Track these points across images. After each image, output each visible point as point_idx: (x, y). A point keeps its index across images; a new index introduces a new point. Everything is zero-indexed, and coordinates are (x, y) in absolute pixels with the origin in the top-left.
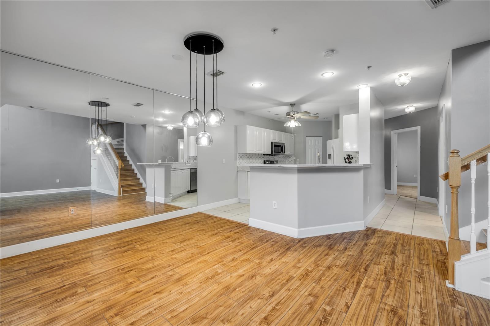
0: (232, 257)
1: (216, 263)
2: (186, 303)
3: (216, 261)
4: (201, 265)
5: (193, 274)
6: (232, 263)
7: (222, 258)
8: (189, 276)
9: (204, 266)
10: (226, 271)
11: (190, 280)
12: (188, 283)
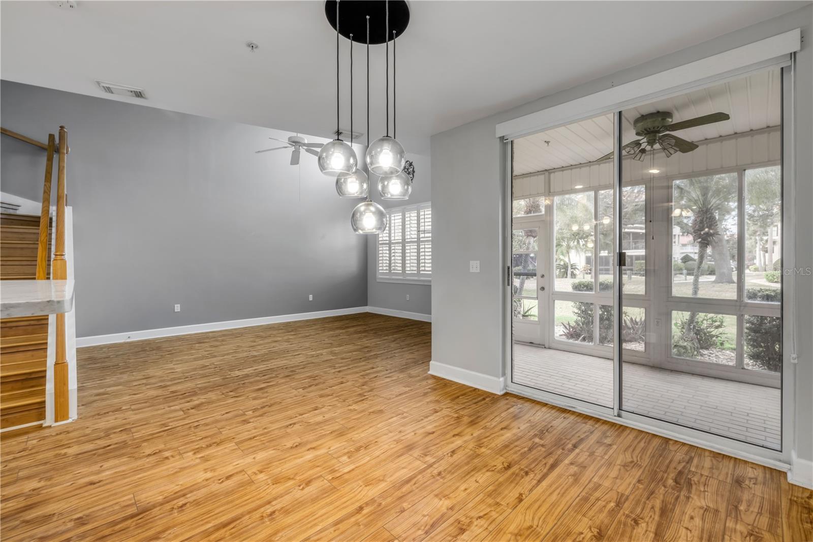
0: (307, 490)
1: (346, 477)
2: (392, 423)
3: (346, 481)
4: (378, 473)
5: (390, 456)
6: (314, 475)
7: (332, 489)
8: (395, 452)
9: (371, 471)
10: (334, 458)
11: (392, 446)
12: (395, 443)
